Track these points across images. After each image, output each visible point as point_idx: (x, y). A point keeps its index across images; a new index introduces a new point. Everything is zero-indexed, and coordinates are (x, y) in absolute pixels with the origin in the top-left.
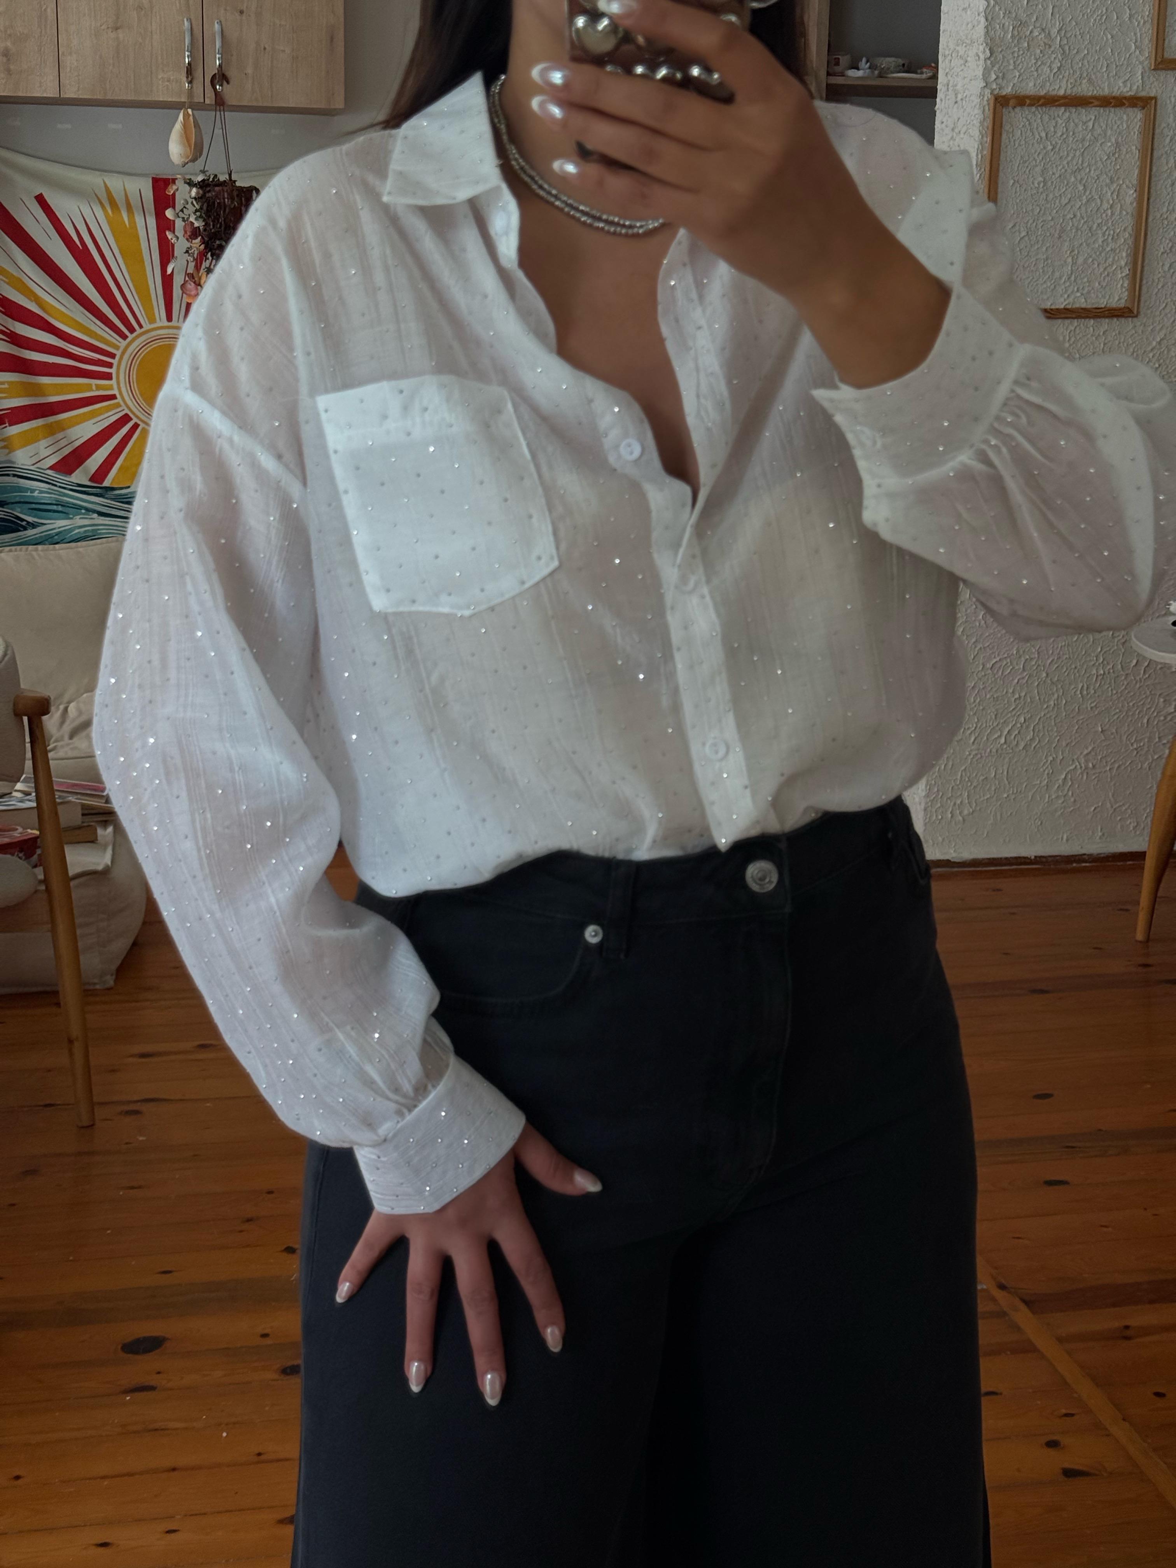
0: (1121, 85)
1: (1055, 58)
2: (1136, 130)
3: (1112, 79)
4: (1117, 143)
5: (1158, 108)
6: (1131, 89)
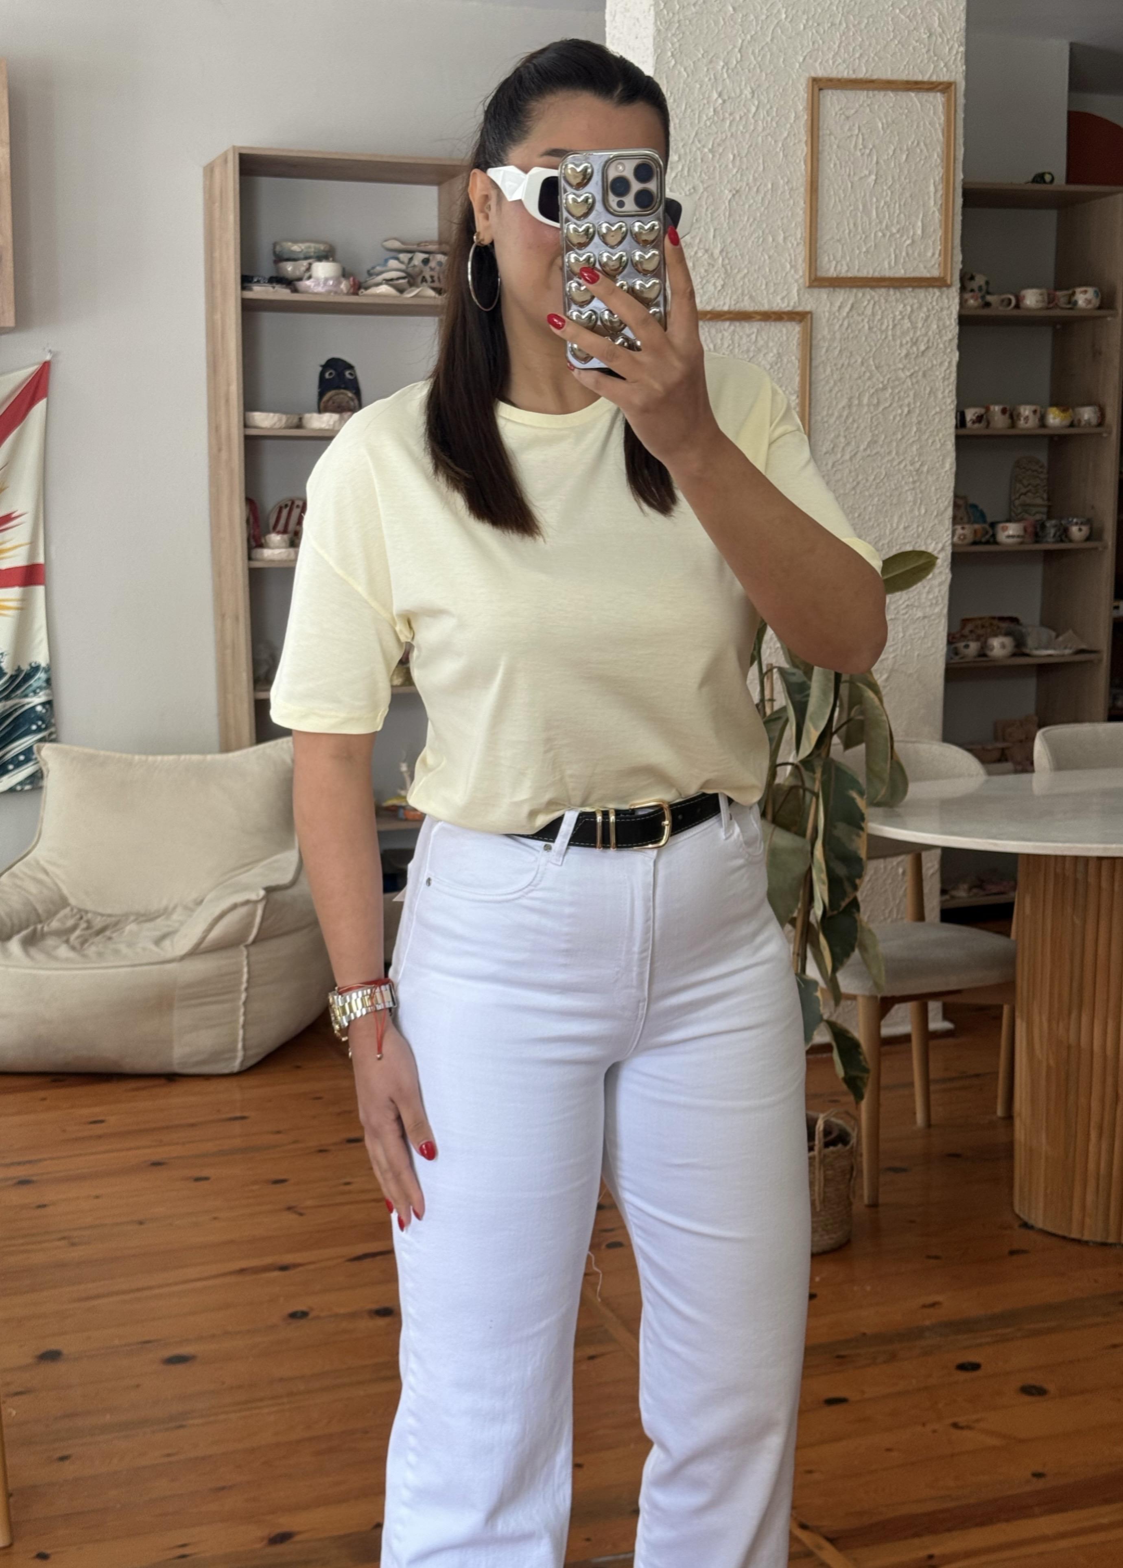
0: (779, 301)
1: (718, 277)
2: (795, 342)
3: (771, 296)
4: (779, 353)
5: (814, 320)
6: (788, 305)
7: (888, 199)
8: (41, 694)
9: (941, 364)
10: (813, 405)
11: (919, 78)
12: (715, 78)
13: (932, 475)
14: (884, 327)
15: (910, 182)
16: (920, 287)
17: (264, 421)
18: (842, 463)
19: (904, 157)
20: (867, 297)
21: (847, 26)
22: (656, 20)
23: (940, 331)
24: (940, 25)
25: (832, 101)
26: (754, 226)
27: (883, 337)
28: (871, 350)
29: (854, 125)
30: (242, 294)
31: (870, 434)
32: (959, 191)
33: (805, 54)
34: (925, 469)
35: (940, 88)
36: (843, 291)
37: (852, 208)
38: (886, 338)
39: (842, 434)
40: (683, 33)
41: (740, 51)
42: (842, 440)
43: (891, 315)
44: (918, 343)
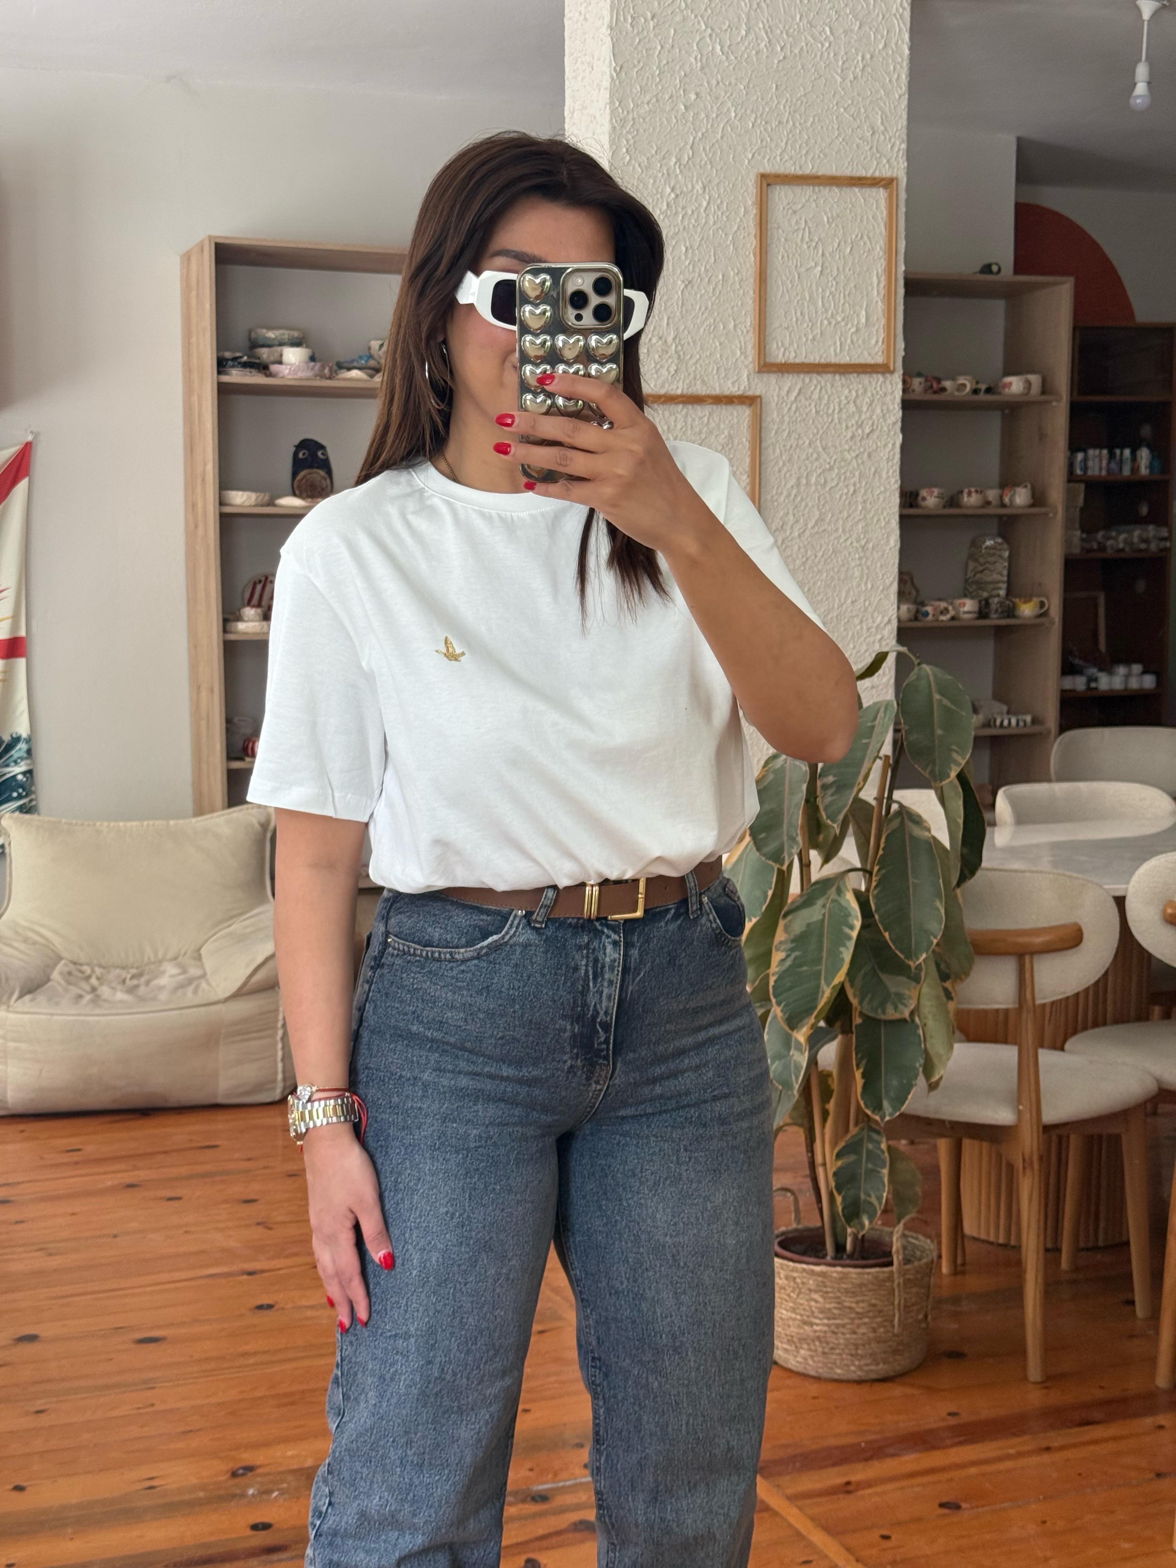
0: (730, 385)
1: (672, 363)
2: (745, 425)
3: (722, 381)
4: (730, 435)
5: (763, 405)
6: (739, 388)
7: (833, 289)
8: (22, 763)
9: (885, 446)
10: (763, 484)
11: (863, 174)
12: (668, 174)
13: (877, 552)
14: (830, 411)
15: (854, 273)
16: (864, 372)
17: (241, 499)
18: (792, 540)
19: (848, 250)
20: (814, 381)
21: (794, 124)
22: (611, 119)
23: (884, 416)
24: (882, 123)
25: (781, 196)
26: (706, 315)
27: (830, 420)
28: (818, 432)
29: (800, 219)
30: (218, 378)
31: (818, 513)
32: (901, 283)
33: (754, 151)
34: (871, 545)
35: (884, 182)
36: (791, 376)
37: (799, 298)
38: (832, 420)
39: (791, 512)
40: (638, 131)
41: (692, 147)
42: (791, 517)
43: (837, 400)
44: (864, 425)
